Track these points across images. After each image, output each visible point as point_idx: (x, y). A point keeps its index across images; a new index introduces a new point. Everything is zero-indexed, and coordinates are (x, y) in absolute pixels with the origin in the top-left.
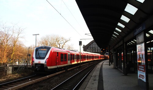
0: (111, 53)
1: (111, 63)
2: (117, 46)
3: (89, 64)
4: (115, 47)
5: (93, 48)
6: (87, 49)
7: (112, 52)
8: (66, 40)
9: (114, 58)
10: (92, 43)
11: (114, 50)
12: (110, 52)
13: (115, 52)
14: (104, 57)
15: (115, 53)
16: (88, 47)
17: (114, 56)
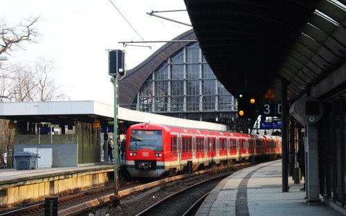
0: (293, 120)
1: (291, 180)
2: (325, 86)
3: (164, 188)
4: (315, 92)
5: (177, 84)
6: (141, 90)
7: (298, 118)
8: (10, 36)
9: (307, 149)
10: (172, 51)
11: (310, 109)
12: (286, 116)
13: (312, 119)
14: (251, 142)
15: (311, 125)
16: (146, 83)
17: (306, 140)
